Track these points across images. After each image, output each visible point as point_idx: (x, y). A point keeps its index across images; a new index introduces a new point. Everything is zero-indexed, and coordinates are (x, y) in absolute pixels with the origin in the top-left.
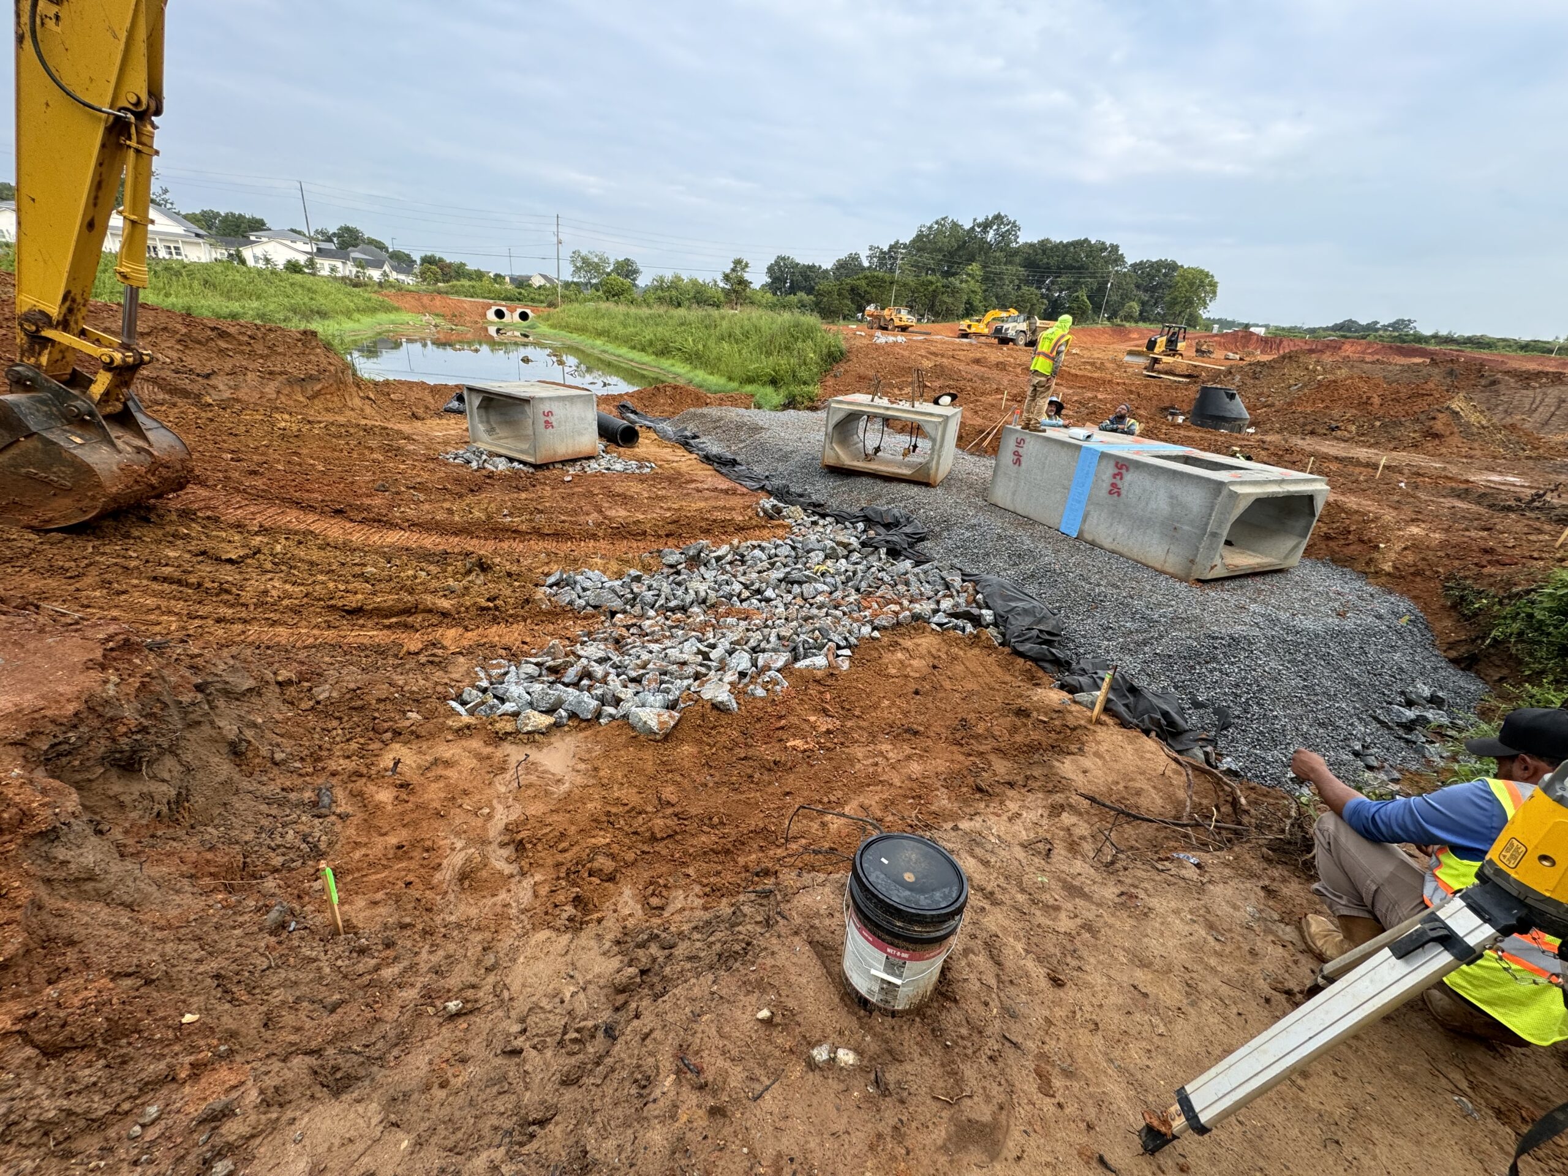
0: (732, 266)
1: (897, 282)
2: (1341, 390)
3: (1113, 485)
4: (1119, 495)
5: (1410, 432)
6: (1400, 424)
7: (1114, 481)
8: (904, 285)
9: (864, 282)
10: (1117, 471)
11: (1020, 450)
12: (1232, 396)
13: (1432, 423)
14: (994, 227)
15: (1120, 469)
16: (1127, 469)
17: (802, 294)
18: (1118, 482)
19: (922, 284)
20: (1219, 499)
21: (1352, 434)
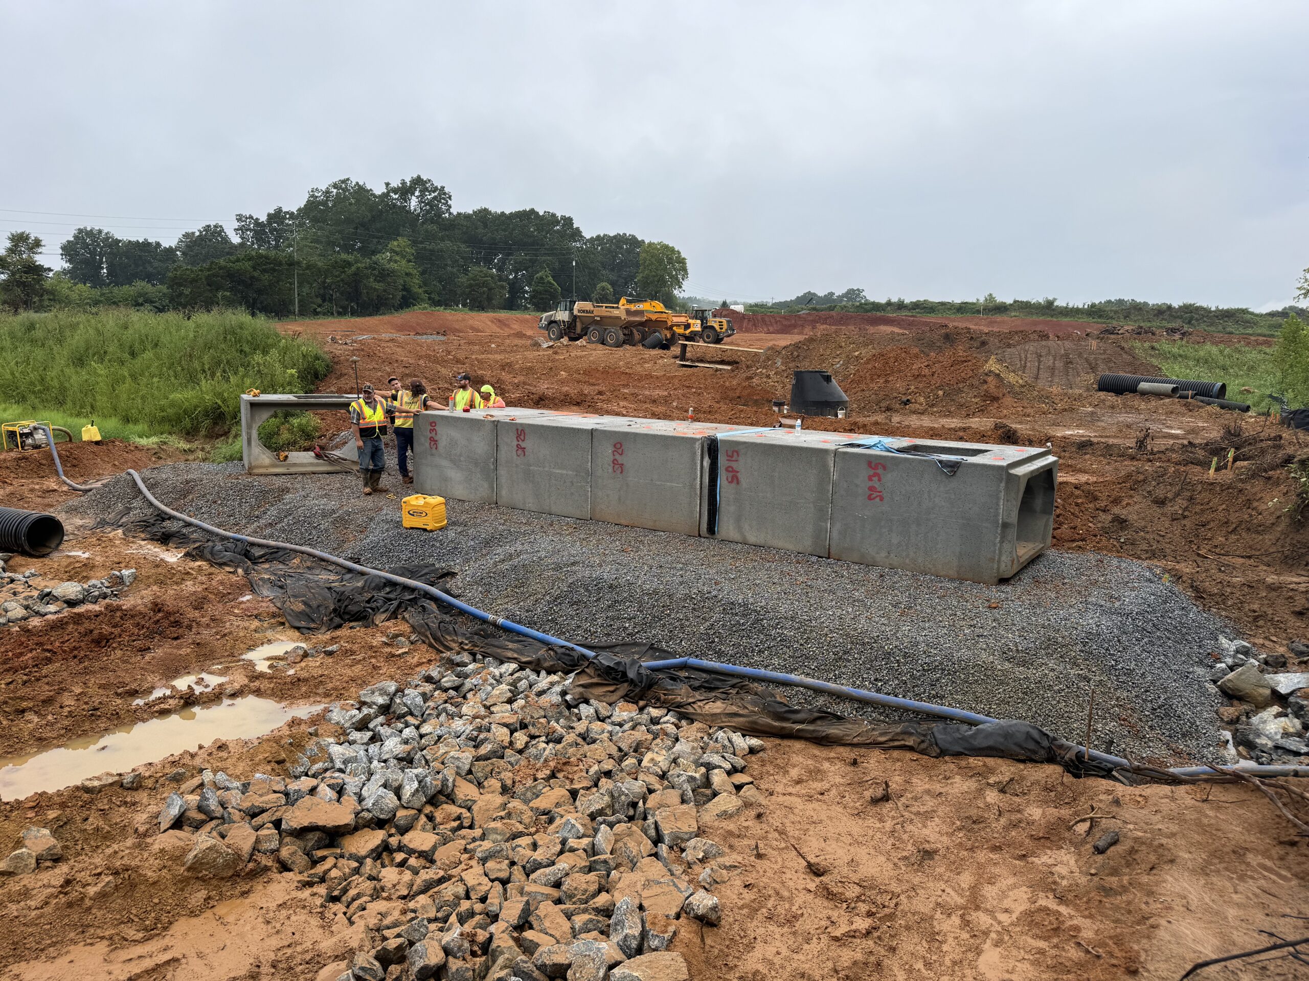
0: (9, 245)
1: (299, 263)
2: (891, 364)
3: (871, 489)
4: (882, 499)
5: (970, 397)
6: (960, 391)
7: (871, 484)
8: (308, 267)
9: (248, 265)
10: (872, 472)
11: (734, 465)
12: (828, 379)
13: (985, 387)
14: (417, 193)
15: (876, 468)
16: (884, 468)
17: (144, 284)
18: (877, 484)
19: (335, 265)
20: (1003, 485)
21: (924, 406)
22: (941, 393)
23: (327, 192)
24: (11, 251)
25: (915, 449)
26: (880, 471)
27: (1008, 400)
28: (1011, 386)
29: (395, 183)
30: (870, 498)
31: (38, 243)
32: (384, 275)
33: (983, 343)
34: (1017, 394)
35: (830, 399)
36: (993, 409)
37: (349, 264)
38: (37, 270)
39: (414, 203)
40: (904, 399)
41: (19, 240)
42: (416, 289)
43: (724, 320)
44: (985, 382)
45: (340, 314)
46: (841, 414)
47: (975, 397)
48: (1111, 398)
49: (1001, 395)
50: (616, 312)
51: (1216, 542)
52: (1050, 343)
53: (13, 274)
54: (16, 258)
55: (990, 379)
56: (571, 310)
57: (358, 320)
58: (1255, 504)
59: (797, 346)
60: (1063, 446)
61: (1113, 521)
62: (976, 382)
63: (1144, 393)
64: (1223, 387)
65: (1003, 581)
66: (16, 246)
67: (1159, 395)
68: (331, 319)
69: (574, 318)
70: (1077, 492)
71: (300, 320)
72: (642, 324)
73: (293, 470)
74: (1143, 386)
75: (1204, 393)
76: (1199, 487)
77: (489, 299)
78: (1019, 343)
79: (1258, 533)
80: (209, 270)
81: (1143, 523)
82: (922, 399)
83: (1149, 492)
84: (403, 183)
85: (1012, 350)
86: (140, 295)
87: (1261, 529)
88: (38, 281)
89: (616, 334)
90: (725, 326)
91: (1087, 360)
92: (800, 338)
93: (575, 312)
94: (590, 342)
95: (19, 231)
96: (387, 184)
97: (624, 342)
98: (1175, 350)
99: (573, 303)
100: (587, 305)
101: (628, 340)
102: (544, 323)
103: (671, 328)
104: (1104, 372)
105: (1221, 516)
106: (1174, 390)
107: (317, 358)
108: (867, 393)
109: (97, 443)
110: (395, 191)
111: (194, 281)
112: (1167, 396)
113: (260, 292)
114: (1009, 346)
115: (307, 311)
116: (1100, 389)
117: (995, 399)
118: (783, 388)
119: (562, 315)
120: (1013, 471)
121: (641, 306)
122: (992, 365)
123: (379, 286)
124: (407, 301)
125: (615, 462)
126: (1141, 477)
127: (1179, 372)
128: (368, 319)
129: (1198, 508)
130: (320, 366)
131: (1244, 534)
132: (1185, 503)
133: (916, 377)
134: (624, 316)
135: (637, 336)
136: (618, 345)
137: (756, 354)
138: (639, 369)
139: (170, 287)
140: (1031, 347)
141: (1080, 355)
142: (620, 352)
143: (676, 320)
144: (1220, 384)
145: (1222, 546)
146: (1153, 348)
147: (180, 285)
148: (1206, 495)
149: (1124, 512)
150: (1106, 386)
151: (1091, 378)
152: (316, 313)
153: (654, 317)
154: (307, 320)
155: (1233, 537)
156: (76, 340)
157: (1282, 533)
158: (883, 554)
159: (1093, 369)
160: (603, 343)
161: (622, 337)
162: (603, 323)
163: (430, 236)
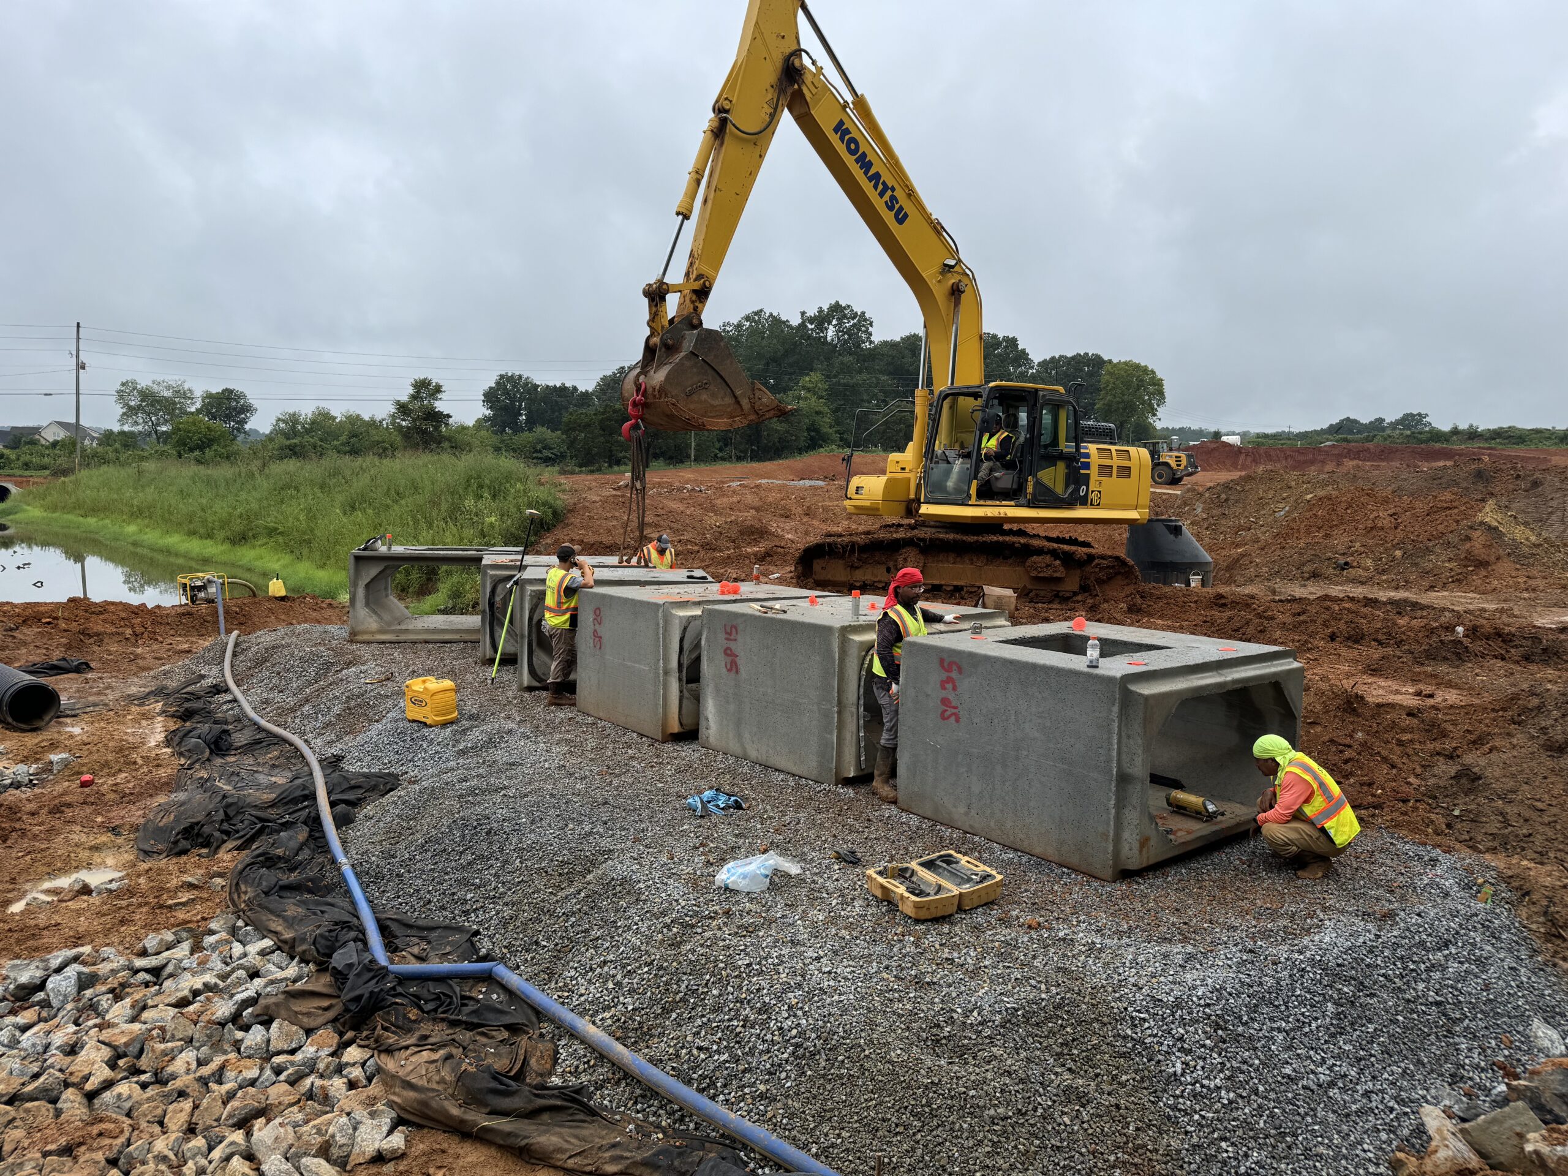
0: (411, 390)
3: (945, 701)
4: (957, 720)
5: (1442, 560)
6: (1428, 551)
7: (944, 694)
10: (944, 675)
12: (1177, 531)
13: (1468, 545)
14: (834, 322)
15: (949, 670)
16: (960, 670)
17: (544, 429)
18: (951, 696)
20: (1116, 709)
22: (1398, 553)
23: (739, 326)
24: (414, 397)
26: (954, 675)
27: (1505, 567)
28: (1515, 544)
29: (812, 312)
30: (943, 717)
31: (438, 389)
32: (790, 415)
34: (1519, 555)
35: (1177, 559)
36: (1476, 579)
38: (439, 418)
39: (831, 333)
40: (1342, 561)
41: (421, 385)
42: (826, 429)
44: (1468, 538)
45: (739, 459)
46: (1195, 581)
47: (1450, 560)
49: (1493, 558)
53: (414, 420)
54: (418, 404)
55: (1475, 535)
57: (755, 465)
59: (1227, 487)
61: (1457, 777)
62: (1453, 538)
66: (418, 392)
68: (728, 465)
71: (696, 466)
80: (603, 413)
81: (1510, 784)
82: (1369, 562)
84: (821, 310)
86: (540, 441)
88: (437, 428)
90: (1184, 462)
92: (1236, 475)
95: (422, 378)
96: (803, 313)
110: (811, 320)
111: (588, 425)
115: (704, 456)
117: (1482, 564)
122: (1489, 514)
123: (781, 427)
124: (815, 441)
128: (767, 463)
133: (1370, 530)
139: (564, 432)
147: (574, 429)
152: (716, 458)
154: (703, 467)
158: (962, 810)
163: (846, 370)
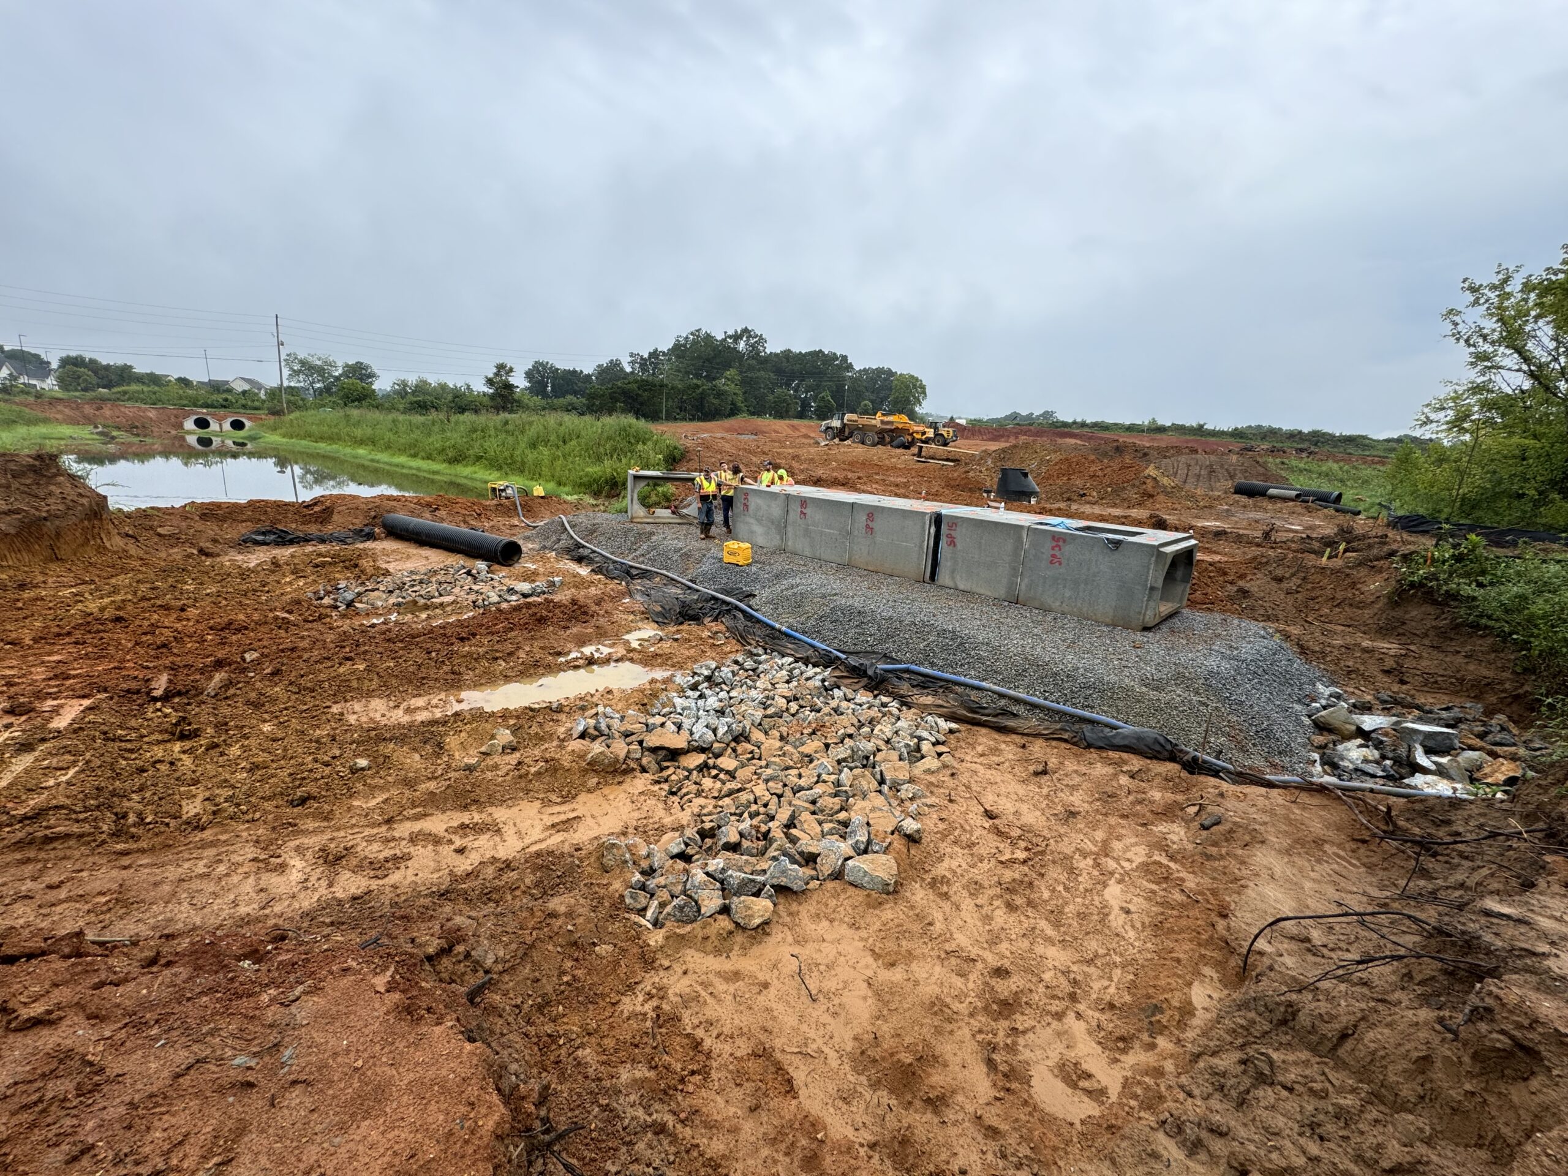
0: (495, 370)
1: (666, 385)
2: (1073, 466)
3: (1053, 556)
4: (1060, 564)
5: (1133, 494)
6: (1124, 489)
7: (1053, 552)
8: (672, 388)
9: (635, 386)
10: (1054, 544)
11: (952, 533)
12: (1026, 475)
13: (1144, 487)
14: (744, 339)
15: (1058, 541)
16: (1064, 541)
17: (571, 396)
18: (1058, 553)
19: (689, 387)
20: (1154, 559)
21: (1096, 499)
22: (1109, 490)
23: (687, 338)
24: (496, 374)
25: (1089, 528)
26: (1061, 543)
27: (1161, 498)
28: (1165, 487)
29: (731, 332)
30: (1051, 562)
31: (511, 370)
32: (720, 394)
33: (1145, 455)
34: (1168, 493)
35: (1025, 490)
36: (1148, 503)
37: (698, 387)
38: (509, 387)
39: (742, 345)
40: (1082, 492)
41: (501, 367)
42: (739, 404)
43: (951, 430)
44: (1145, 483)
45: (690, 420)
46: (1033, 501)
47: (1136, 494)
48: (1243, 499)
49: (1156, 493)
50: (874, 422)
51: (1322, 613)
52: (1198, 456)
53: (497, 389)
54: (498, 379)
55: (1148, 481)
56: (842, 420)
57: (702, 424)
58: (1359, 586)
59: (1004, 451)
60: (1202, 533)
61: (1238, 591)
62: (1137, 483)
63: (1271, 497)
64: (1340, 496)
65: (1146, 629)
66: (499, 371)
67: (1284, 499)
68: (684, 423)
69: (844, 425)
70: (1211, 568)
71: (666, 423)
72: (892, 431)
73: (658, 521)
74: (1272, 491)
75: (1323, 499)
76: (1313, 571)
77: (787, 412)
78: (1173, 455)
79: (1359, 608)
81: (1262, 594)
82: (1095, 494)
83: (1270, 572)
84: (736, 332)
85: (1168, 460)
86: (570, 404)
87: (1361, 605)
88: (511, 394)
89: (872, 437)
90: (951, 434)
91: (1227, 470)
92: (1008, 445)
93: (845, 421)
94: (854, 442)
95: (501, 362)
96: (725, 333)
97: (878, 443)
98: (1302, 465)
99: (844, 414)
100: (854, 416)
101: (881, 442)
102: (823, 428)
103: (912, 434)
104: (1240, 479)
105: (1329, 593)
106: (1298, 496)
107: (675, 448)
108: (1053, 487)
109: (542, 497)
110: (730, 337)
112: (1291, 499)
113: (642, 404)
114: (1165, 457)
115: (671, 418)
116: (1236, 493)
117: (1151, 496)
118: (992, 480)
119: (836, 423)
120: (1162, 549)
121: (891, 418)
122: (1151, 471)
123: (715, 401)
124: (733, 412)
125: (867, 526)
126: (1265, 560)
127: (1302, 482)
128: (708, 423)
129: (1309, 586)
130: (677, 454)
131: (1347, 608)
132: (1299, 582)
133: (1092, 477)
134: (879, 425)
135: (887, 439)
136: (874, 445)
137: (973, 455)
138: (887, 462)
139: (587, 399)
140: (1183, 459)
141: (1222, 466)
142: (874, 450)
143: (916, 428)
144: (1337, 493)
145: (1327, 616)
146: (1283, 463)
147: (592, 398)
148: (1317, 577)
149: (1248, 585)
150: (1240, 490)
151: (1229, 484)
152: (676, 419)
153: (900, 426)
154: (670, 424)
155: (1337, 610)
156: (532, 432)
157: (1380, 609)
158: (1058, 603)
159: (1232, 477)
160: (863, 443)
161: (876, 439)
162: (864, 429)
163: (751, 368)
